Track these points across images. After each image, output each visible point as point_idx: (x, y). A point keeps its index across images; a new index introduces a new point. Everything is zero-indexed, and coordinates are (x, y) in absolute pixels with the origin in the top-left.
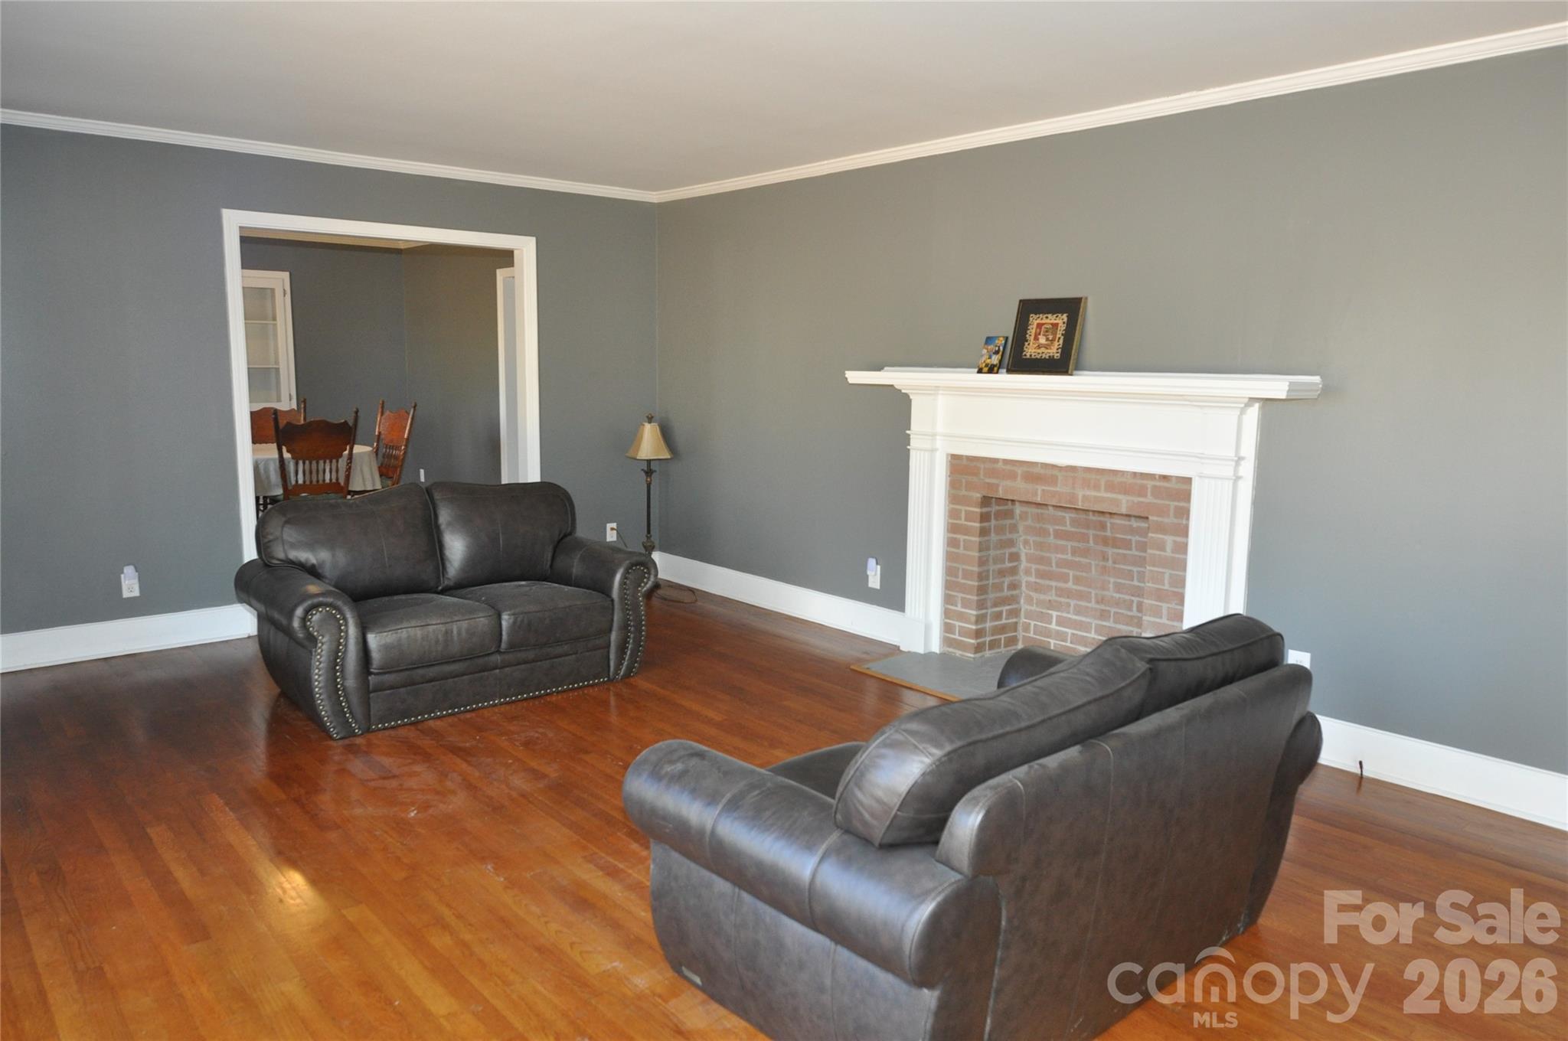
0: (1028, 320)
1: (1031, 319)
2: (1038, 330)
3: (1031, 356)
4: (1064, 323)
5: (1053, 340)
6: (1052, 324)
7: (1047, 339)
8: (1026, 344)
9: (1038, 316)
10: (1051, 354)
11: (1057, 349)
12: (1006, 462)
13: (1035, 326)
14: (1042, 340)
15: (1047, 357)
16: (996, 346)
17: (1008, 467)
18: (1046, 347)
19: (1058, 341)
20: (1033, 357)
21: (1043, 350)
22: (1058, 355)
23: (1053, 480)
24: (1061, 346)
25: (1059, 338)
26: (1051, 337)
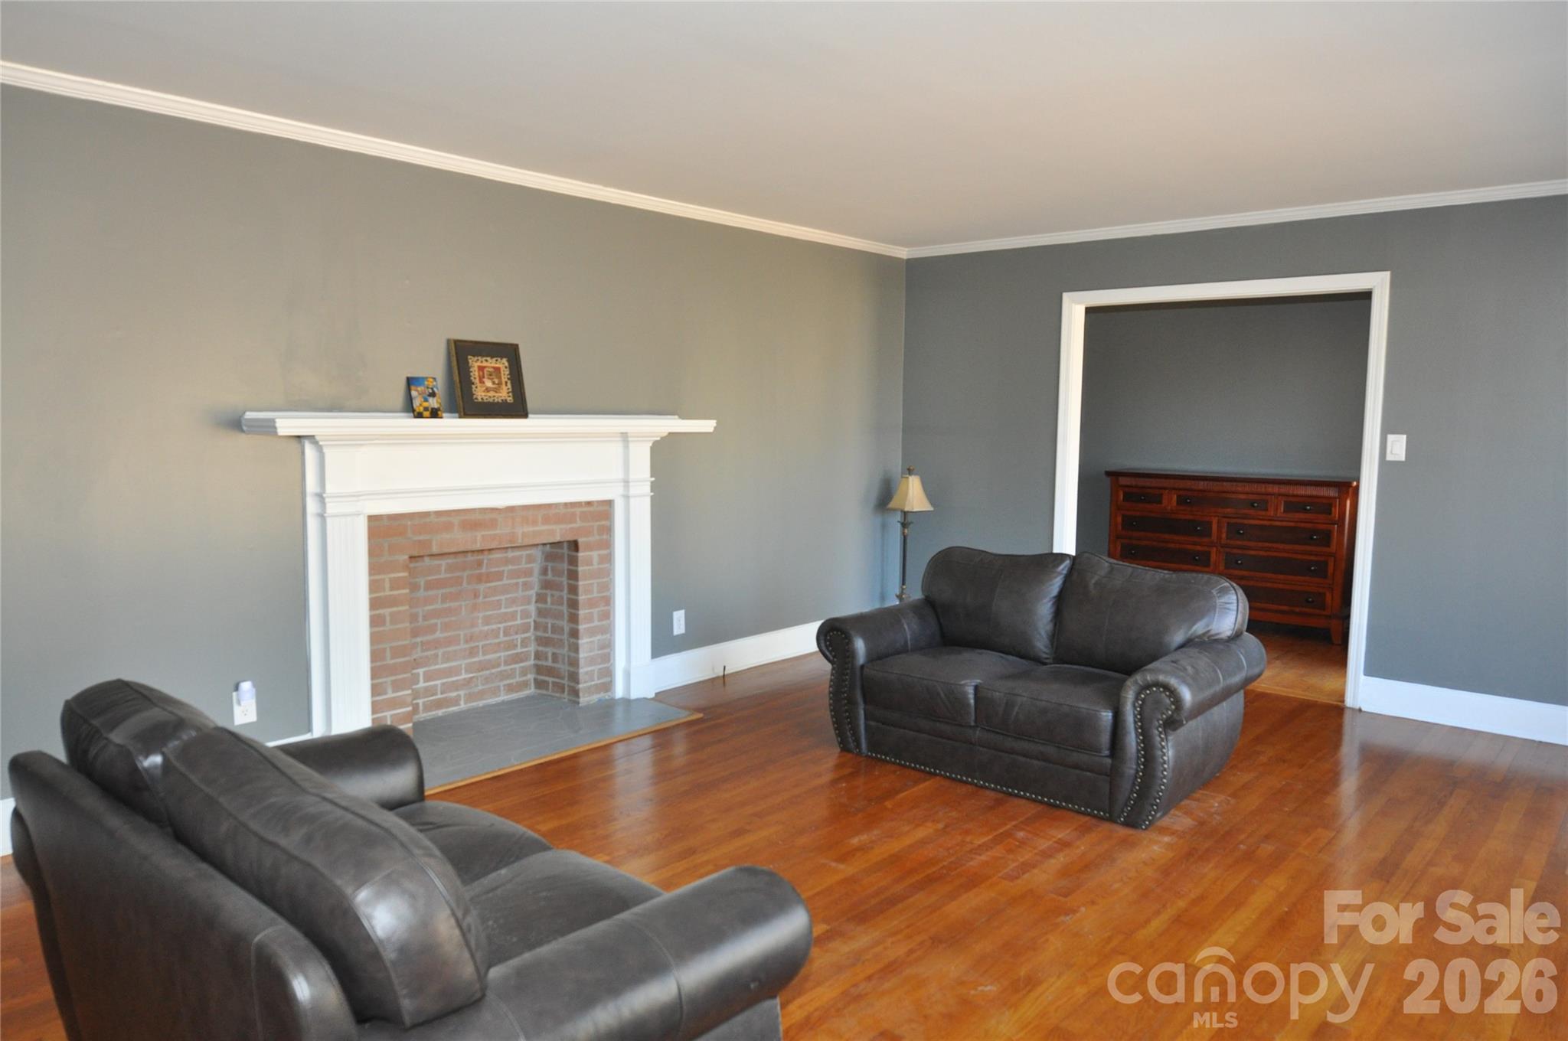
0: (468, 363)
1: (470, 361)
2: (481, 373)
3: (482, 399)
4: (506, 367)
5: (500, 384)
6: (494, 368)
7: (494, 383)
8: (473, 386)
9: (476, 358)
10: (503, 398)
11: (508, 393)
12: (439, 513)
13: (476, 368)
14: (489, 384)
15: (500, 401)
16: (428, 388)
17: (443, 519)
18: (496, 391)
19: (506, 385)
20: (485, 401)
21: (492, 394)
22: (511, 398)
23: (493, 524)
24: (510, 390)
25: (506, 383)
26: (496, 381)
